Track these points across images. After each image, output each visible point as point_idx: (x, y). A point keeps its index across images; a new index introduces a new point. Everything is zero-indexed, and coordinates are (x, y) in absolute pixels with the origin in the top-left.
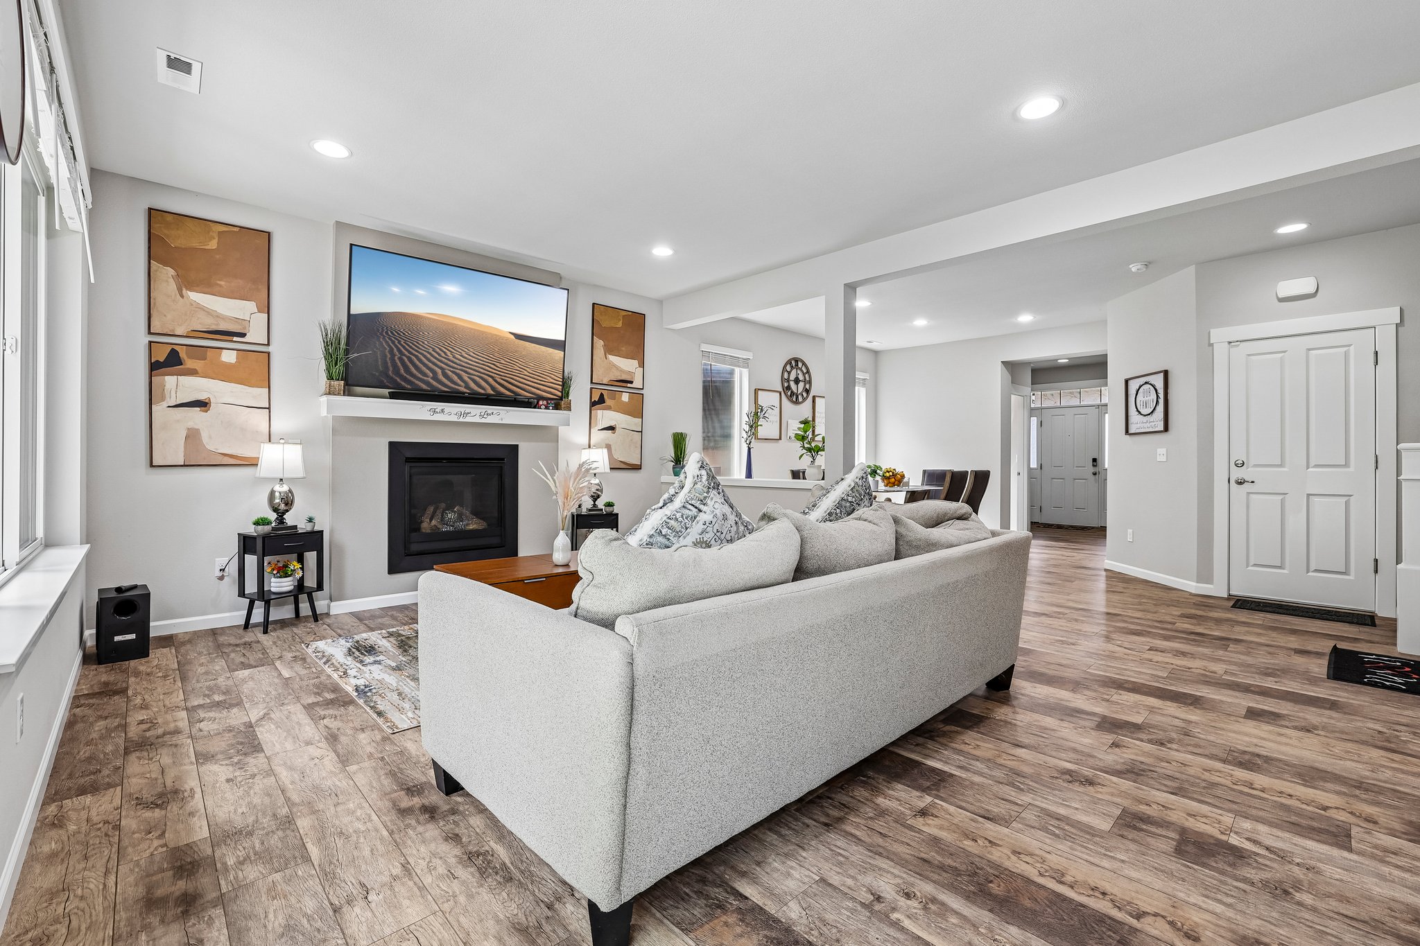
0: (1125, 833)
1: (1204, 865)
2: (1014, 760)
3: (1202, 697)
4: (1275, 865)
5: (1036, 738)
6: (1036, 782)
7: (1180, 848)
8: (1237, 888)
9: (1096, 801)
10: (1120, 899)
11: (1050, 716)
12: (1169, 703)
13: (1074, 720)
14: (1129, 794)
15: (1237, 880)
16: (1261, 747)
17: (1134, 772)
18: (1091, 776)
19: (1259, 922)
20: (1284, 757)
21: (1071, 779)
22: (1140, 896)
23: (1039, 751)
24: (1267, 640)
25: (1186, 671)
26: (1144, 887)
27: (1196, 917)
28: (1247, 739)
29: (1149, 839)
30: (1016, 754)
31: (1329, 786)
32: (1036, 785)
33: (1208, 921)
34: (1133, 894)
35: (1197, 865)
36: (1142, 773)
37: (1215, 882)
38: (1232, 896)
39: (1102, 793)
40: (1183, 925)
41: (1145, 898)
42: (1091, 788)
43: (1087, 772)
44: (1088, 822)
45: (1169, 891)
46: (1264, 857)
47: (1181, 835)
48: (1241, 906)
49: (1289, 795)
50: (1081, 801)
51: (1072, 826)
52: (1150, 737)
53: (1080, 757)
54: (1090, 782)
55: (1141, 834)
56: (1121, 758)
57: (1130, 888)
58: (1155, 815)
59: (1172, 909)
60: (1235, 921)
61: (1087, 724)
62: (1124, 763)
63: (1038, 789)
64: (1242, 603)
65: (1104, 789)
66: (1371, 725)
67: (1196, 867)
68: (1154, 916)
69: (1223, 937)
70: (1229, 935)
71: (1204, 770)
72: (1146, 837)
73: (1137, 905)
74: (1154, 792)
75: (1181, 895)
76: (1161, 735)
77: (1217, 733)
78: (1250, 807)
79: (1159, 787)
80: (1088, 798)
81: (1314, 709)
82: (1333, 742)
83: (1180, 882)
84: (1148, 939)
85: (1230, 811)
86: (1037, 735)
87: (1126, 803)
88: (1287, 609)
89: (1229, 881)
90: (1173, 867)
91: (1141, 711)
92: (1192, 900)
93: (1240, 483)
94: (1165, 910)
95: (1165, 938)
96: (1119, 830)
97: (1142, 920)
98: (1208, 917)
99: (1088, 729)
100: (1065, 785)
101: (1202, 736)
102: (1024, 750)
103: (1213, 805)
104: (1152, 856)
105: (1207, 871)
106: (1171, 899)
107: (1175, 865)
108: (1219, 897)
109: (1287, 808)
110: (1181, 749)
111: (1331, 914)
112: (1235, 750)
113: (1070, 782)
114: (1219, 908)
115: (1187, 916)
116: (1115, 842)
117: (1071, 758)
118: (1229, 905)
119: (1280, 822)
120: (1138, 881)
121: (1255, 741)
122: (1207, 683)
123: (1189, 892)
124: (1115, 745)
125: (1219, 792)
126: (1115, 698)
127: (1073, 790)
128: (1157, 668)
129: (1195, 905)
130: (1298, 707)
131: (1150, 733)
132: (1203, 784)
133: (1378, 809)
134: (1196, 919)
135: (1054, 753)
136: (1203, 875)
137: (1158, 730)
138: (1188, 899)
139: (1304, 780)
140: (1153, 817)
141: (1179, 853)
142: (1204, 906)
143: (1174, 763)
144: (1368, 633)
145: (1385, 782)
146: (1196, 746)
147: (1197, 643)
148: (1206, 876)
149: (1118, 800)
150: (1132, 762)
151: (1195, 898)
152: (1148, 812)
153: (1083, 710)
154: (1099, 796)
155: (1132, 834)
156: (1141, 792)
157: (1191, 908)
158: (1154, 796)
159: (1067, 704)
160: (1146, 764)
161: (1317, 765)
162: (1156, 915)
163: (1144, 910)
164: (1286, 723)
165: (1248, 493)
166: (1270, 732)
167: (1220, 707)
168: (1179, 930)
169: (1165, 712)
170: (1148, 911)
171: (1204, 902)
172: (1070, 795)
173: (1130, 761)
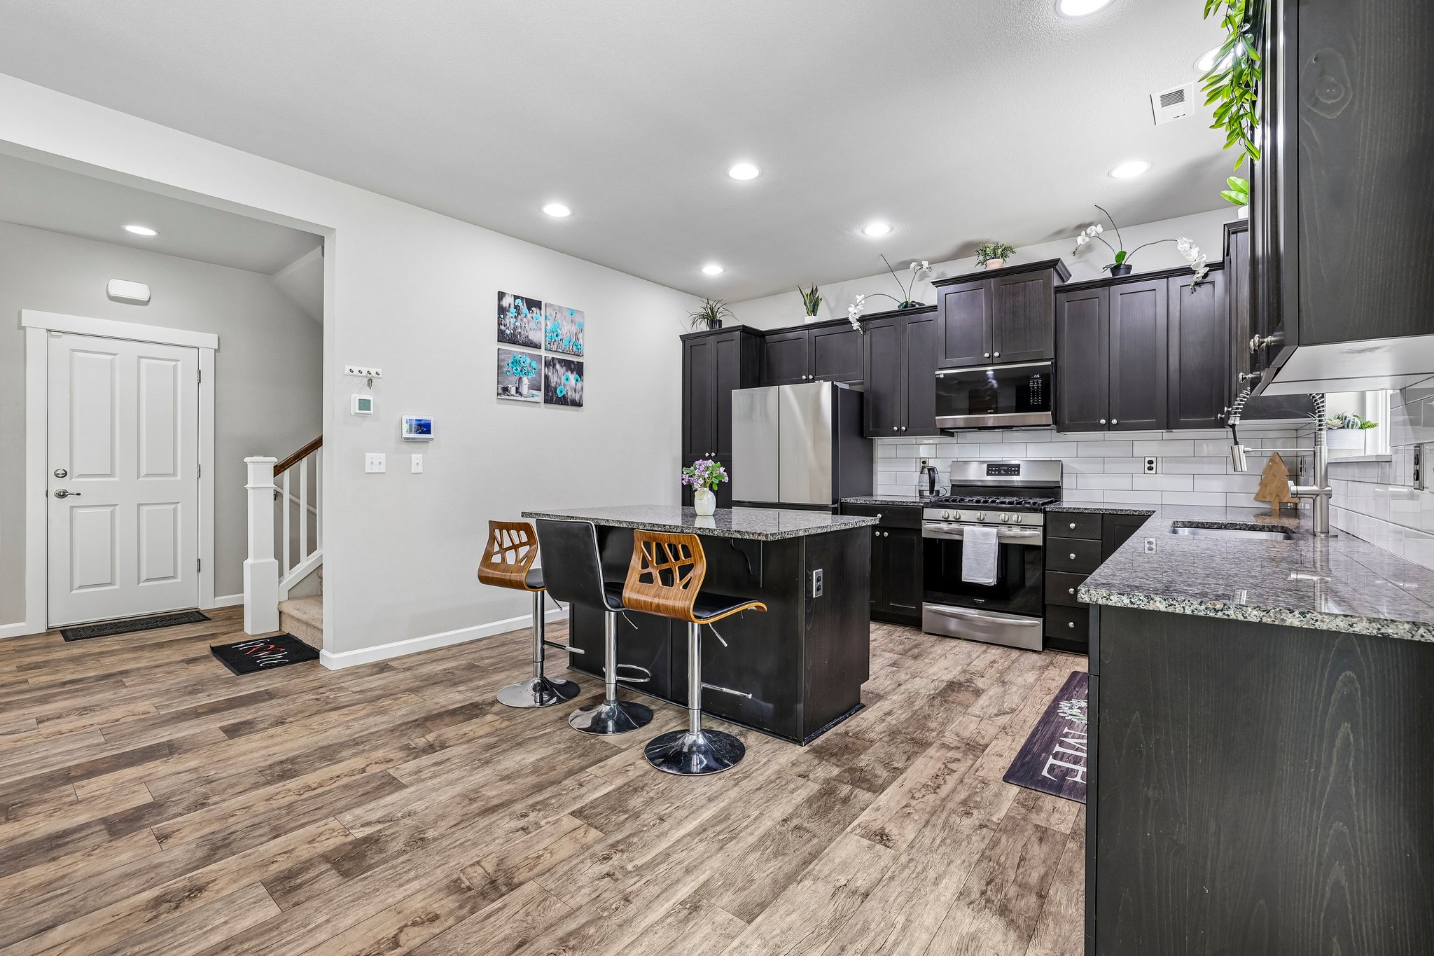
0: (295, 900)
1: (370, 867)
2: (66, 949)
3: (171, 740)
4: (396, 829)
5: (55, 903)
6: (140, 943)
7: (342, 871)
8: (403, 863)
9: (230, 900)
10: (370, 948)
11: (27, 867)
12: (150, 765)
13: (70, 847)
14: (246, 868)
15: (397, 857)
16: (274, 754)
17: (219, 848)
18: (189, 884)
19: (439, 871)
20: (297, 752)
21: (173, 904)
22: (376, 930)
23: (83, 912)
24: (148, 662)
25: (116, 725)
26: (367, 922)
27: (417, 904)
28: (256, 755)
29: (316, 886)
30: (59, 940)
31: (344, 754)
32: (145, 946)
33: (424, 899)
34: (370, 934)
35: (367, 871)
36: (227, 841)
37: (391, 871)
38: (409, 870)
39: (224, 887)
40: (420, 917)
41: (379, 928)
42: (205, 894)
43: (179, 883)
44: (254, 923)
45: (381, 906)
46: (385, 829)
47: (328, 862)
48: (421, 871)
49: (337, 777)
50: (218, 912)
51: (248, 940)
52: (184, 805)
53: (146, 877)
54: (196, 890)
55: (306, 888)
56: (189, 843)
57: (362, 933)
58: (290, 865)
59: (401, 915)
60: (432, 883)
61: (96, 840)
62: (198, 846)
63: (154, 946)
64: (72, 634)
65: (220, 883)
66: (307, 697)
67: (369, 873)
68: (401, 931)
69: (442, 899)
70: (441, 895)
71: (267, 800)
72: (311, 886)
73: (383, 938)
74: (262, 848)
75: (390, 901)
76: (190, 798)
77: (231, 765)
78: (331, 803)
79: (259, 842)
80: (219, 903)
81: (262, 704)
82: (308, 721)
83: (378, 893)
84: (422, 949)
85: (327, 817)
86: (48, 900)
87: (256, 876)
88: (125, 626)
89: (394, 862)
90: (359, 889)
91: (136, 788)
92: (400, 897)
93: (63, 495)
94: (399, 921)
95: (427, 937)
96: (287, 902)
97: (401, 943)
98: (420, 896)
99: (106, 845)
100: (177, 914)
101: (224, 775)
102: (61, 928)
103: (312, 821)
104: (338, 896)
105: (377, 869)
106: (391, 910)
107: (356, 886)
108: (406, 878)
109: (347, 787)
110: (224, 797)
111: (450, 831)
112: (263, 769)
113: (177, 907)
114: (416, 885)
115: (413, 909)
116: (299, 915)
117: (136, 887)
118: (416, 878)
119: (359, 799)
120: (358, 922)
121: (264, 752)
122: (155, 726)
123: (391, 894)
124: (162, 838)
125: (301, 809)
126: (81, 794)
127: (194, 912)
128: (81, 736)
129: (405, 898)
130: (252, 708)
131: (177, 803)
132: (283, 812)
133: (381, 751)
134: (419, 905)
135: (108, 899)
136: (379, 874)
137: (179, 794)
138: (396, 899)
139: (330, 760)
140: (292, 867)
141: (347, 875)
142: (409, 892)
143: (238, 813)
144: (212, 627)
145: (362, 731)
146: (232, 786)
147: (86, 692)
148: (381, 873)
149: (246, 881)
150: (203, 839)
151: (400, 894)
152: (282, 868)
153: (65, 831)
154: (225, 893)
155: (300, 895)
156: (252, 857)
157: (407, 903)
158: (267, 851)
159: (28, 838)
160: (219, 832)
161: (320, 744)
162: (401, 930)
163: (391, 935)
164: (262, 726)
165: (72, 507)
166: (262, 739)
167: (199, 741)
168: (423, 923)
169: (160, 774)
170: (395, 933)
171: (405, 890)
172: (198, 918)
173: (201, 840)
